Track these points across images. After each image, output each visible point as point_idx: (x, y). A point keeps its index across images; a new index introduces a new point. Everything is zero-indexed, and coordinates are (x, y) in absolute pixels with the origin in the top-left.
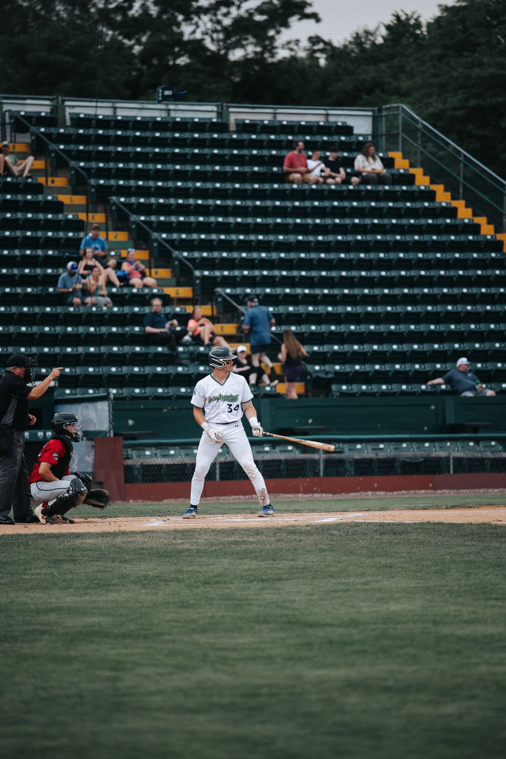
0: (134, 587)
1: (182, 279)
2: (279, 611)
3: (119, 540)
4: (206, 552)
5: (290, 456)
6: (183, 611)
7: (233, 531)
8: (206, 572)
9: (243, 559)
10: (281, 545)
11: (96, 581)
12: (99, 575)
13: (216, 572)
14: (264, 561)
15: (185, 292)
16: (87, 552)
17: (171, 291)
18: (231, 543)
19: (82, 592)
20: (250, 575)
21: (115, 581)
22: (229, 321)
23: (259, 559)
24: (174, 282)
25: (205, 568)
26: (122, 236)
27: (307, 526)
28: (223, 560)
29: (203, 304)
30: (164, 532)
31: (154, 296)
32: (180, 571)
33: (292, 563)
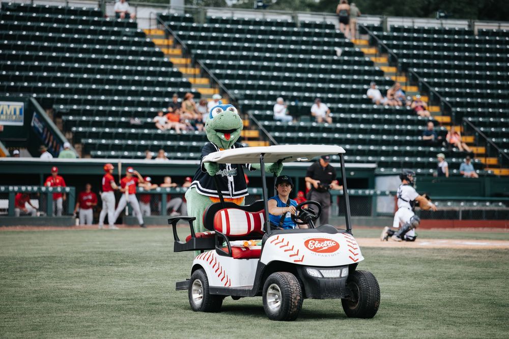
0: (410, 279)
1: (445, 113)
2: (486, 297)
3: (404, 252)
4: (449, 261)
5: (500, 208)
6: (435, 294)
7: (465, 250)
8: (449, 272)
9: (469, 266)
10: (490, 259)
11: (390, 275)
12: (392, 271)
13: (454, 273)
14: (480, 267)
15: (447, 119)
16: (386, 258)
17: (440, 119)
18: (464, 257)
19: (382, 280)
20: (473, 275)
21: (400, 275)
22: (470, 135)
23: (478, 266)
24: (441, 113)
25: (448, 270)
26: (414, 89)
27: (506, 249)
28: (459, 266)
29: (456, 125)
30: (428, 249)
31: (429, 121)
32: (435, 271)
33: (495, 270)
